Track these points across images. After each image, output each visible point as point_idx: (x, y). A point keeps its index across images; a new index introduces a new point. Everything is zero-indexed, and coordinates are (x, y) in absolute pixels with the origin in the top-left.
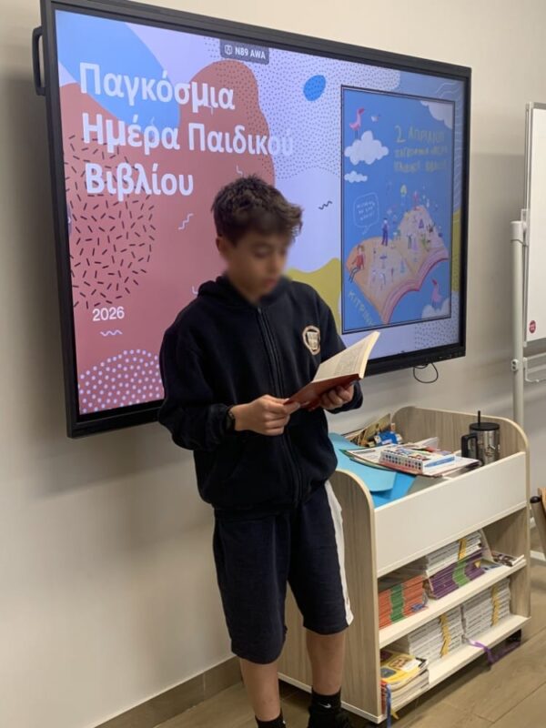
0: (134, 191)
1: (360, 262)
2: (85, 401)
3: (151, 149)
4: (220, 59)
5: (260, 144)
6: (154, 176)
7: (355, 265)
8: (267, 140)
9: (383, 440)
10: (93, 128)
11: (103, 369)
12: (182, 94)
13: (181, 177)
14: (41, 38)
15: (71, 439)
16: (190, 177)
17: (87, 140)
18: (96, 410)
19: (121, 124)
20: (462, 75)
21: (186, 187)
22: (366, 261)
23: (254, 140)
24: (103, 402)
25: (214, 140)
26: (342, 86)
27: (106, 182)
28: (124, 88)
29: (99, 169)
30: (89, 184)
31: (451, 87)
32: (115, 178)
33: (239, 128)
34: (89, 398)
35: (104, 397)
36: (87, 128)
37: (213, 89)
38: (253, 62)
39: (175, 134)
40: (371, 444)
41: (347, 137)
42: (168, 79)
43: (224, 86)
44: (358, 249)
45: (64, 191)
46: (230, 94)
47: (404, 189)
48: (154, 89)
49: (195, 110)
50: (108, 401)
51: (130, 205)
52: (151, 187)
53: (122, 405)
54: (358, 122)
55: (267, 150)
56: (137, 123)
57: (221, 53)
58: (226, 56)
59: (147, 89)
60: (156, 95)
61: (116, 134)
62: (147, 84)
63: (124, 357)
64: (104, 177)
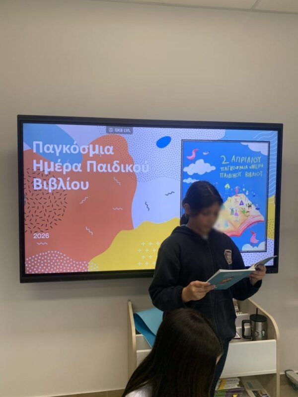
0: (57, 189)
2: (28, 269)
3: (66, 172)
4: (106, 134)
5: (128, 168)
6: (68, 183)
8: (132, 167)
10: (38, 165)
12: (84, 150)
13: (82, 183)
16: (87, 183)
17: (35, 170)
18: (33, 273)
19: (52, 163)
21: (85, 186)
23: (125, 166)
24: (37, 270)
25: (101, 167)
26: (182, 140)
27: (43, 185)
28: (54, 149)
29: (40, 181)
30: (35, 186)
32: (48, 184)
33: (115, 162)
34: (30, 268)
35: (37, 269)
36: (35, 165)
37: (101, 147)
38: (125, 134)
39: (79, 166)
41: (185, 162)
42: (76, 144)
43: (108, 145)
45: (23, 189)
46: (111, 148)
47: (227, 186)
48: (69, 149)
49: (91, 155)
50: (39, 270)
51: (55, 194)
52: (66, 186)
53: (46, 272)
54: (194, 155)
55: (133, 170)
56: (60, 162)
57: (107, 132)
58: (109, 133)
59: (66, 149)
60: (70, 151)
61: (49, 167)
62: (66, 147)
63: (48, 254)
64: (42, 183)
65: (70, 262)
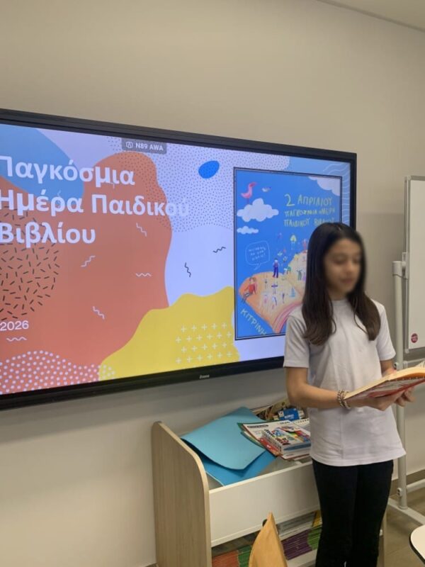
0: (40, 241)
1: (253, 289)
3: (57, 213)
4: (122, 151)
5: (158, 209)
6: (60, 232)
7: (248, 291)
8: (164, 206)
9: (285, 415)
10: (5, 199)
12: (86, 175)
13: (84, 231)
16: (93, 232)
19: (31, 197)
20: (350, 159)
21: (89, 237)
22: (258, 289)
23: (153, 206)
24: (8, 386)
25: (115, 206)
26: (235, 168)
27: (15, 235)
28: (33, 172)
29: (9, 227)
32: (23, 233)
33: (137, 198)
37: (114, 172)
38: (152, 152)
39: (79, 202)
40: (276, 418)
41: (239, 203)
42: (73, 165)
43: (125, 169)
44: (250, 280)
46: (131, 175)
47: (293, 238)
48: (61, 172)
49: (98, 185)
50: (12, 387)
51: (37, 250)
52: (56, 237)
53: (25, 390)
54: (250, 192)
55: (165, 212)
56: (45, 195)
57: (123, 148)
58: (127, 149)
59: (55, 172)
60: (63, 177)
61: (26, 203)
62: (55, 169)
63: (28, 356)
64: (14, 232)
65: (68, 367)
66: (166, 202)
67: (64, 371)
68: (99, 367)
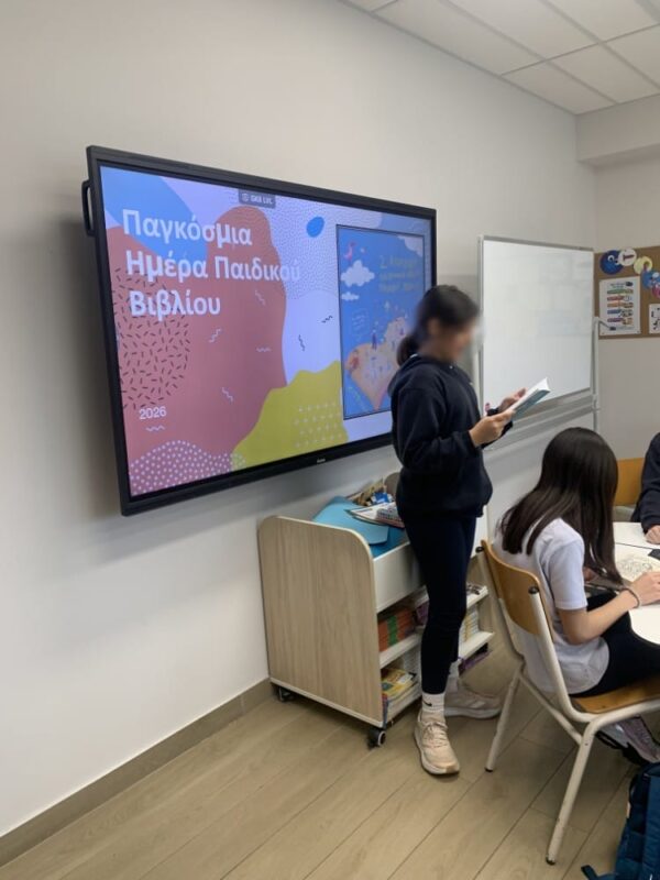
0: (171, 313)
1: (356, 362)
2: (135, 485)
3: (184, 278)
4: (239, 205)
5: (273, 273)
6: (188, 300)
7: (352, 366)
8: (279, 269)
9: (378, 499)
10: (135, 262)
11: (150, 458)
12: (209, 234)
13: (210, 301)
14: (89, 190)
15: (124, 517)
16: (218, 300)
17: (130, 272)
18: (145, 492)
19: (159, 259)
20: (429, 215)
21: (215, 308)
22: (360, 362)
23: (268, 270)
24: (151, 484)
25: (236, 270)
26: (337, 225)
27: (147, 306)
28: (160, 229)
29: (141, 296)
30: (133, 308)
31: (420, 225)
32: (155, 303)
33: (255, 260)
34: (138, 482)
35: (152, 481)
36: (130, 263)
37: (233, 229)
38: (265, 207)
39: (204, 265)
40: (369, 503)
41: (342, 265)
42: (196, 222)
43: (243, 227)
44: (354, 353)
45: (113, 315)
46: (248, 233)
47: (387, 305)
48: (185, 230)
49: (220, 246)
50: (155, 484)
51: (168, 323)
52: (185, 308)
53: (167, 486)
54: (350, 254)
55: (279, 276)
56: (172, 258)
57: (239, 201)
58: (243, 202)
59: (179, 230)
60: (187, 234)
61: (155, 267)
62: (179, 226)
63: (167, 447)
64: (146, 301)
65: (204, 458)
66: (279, 265)
67: (201, 462)
68: (231, 456)
